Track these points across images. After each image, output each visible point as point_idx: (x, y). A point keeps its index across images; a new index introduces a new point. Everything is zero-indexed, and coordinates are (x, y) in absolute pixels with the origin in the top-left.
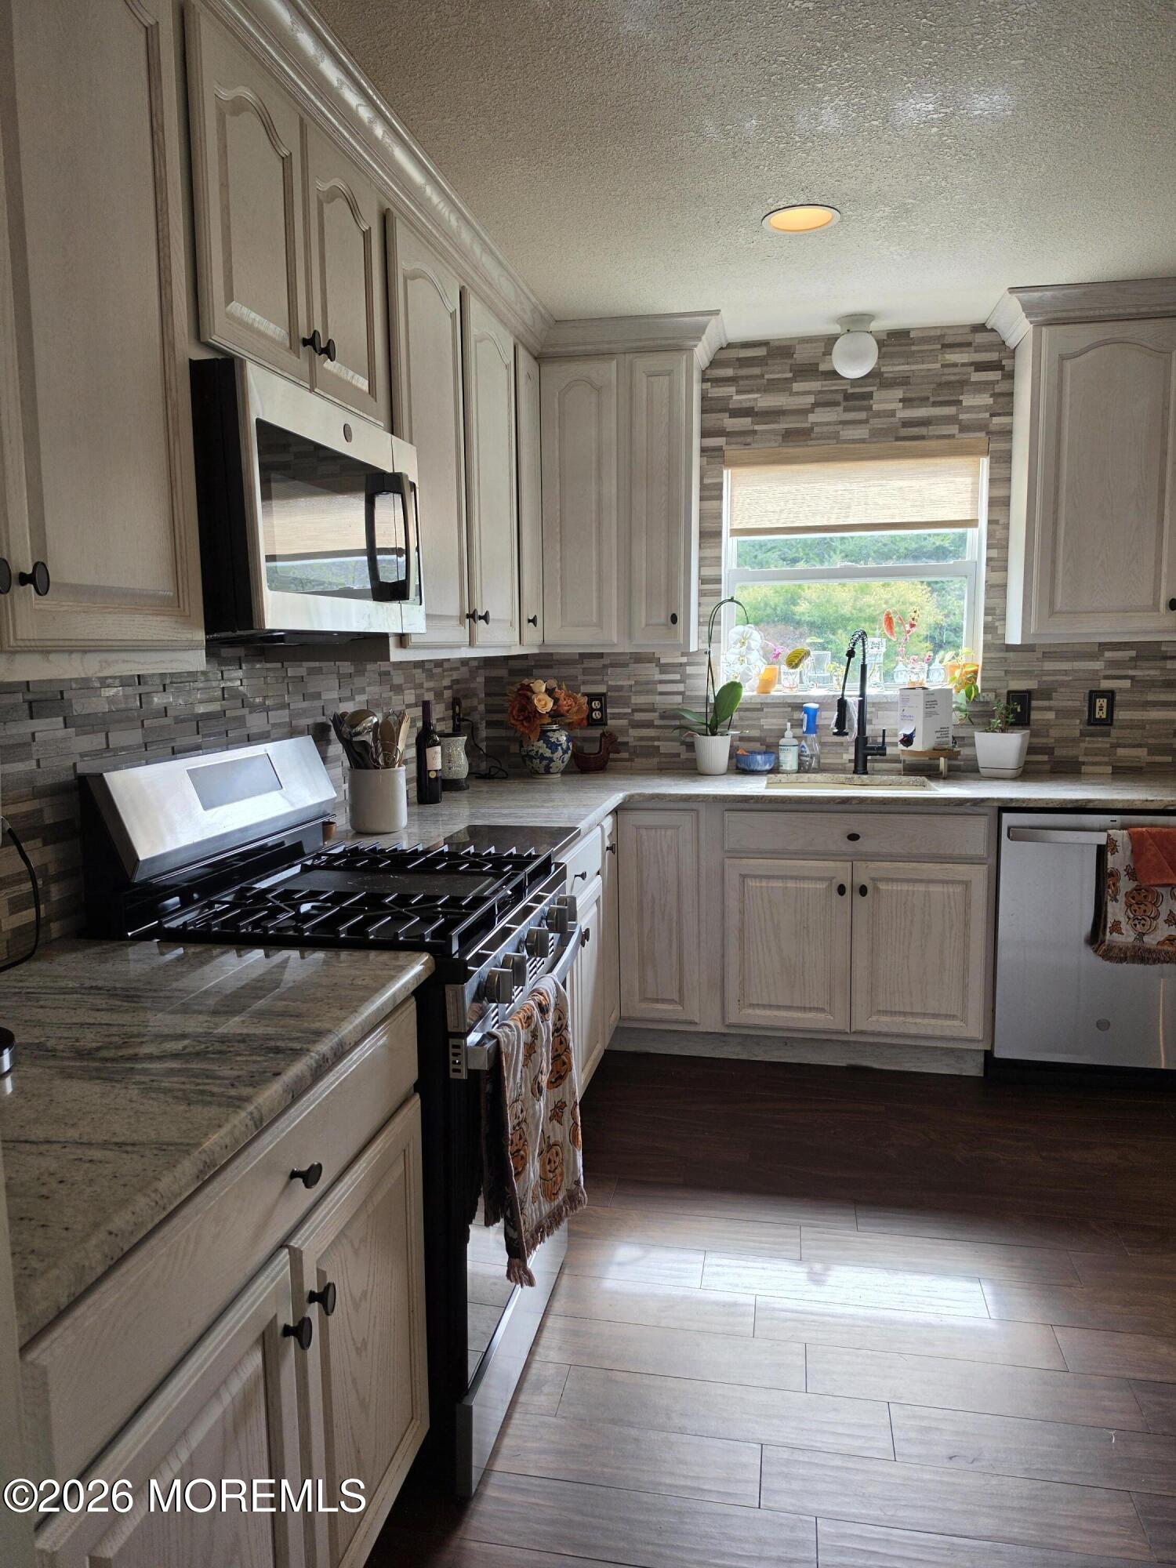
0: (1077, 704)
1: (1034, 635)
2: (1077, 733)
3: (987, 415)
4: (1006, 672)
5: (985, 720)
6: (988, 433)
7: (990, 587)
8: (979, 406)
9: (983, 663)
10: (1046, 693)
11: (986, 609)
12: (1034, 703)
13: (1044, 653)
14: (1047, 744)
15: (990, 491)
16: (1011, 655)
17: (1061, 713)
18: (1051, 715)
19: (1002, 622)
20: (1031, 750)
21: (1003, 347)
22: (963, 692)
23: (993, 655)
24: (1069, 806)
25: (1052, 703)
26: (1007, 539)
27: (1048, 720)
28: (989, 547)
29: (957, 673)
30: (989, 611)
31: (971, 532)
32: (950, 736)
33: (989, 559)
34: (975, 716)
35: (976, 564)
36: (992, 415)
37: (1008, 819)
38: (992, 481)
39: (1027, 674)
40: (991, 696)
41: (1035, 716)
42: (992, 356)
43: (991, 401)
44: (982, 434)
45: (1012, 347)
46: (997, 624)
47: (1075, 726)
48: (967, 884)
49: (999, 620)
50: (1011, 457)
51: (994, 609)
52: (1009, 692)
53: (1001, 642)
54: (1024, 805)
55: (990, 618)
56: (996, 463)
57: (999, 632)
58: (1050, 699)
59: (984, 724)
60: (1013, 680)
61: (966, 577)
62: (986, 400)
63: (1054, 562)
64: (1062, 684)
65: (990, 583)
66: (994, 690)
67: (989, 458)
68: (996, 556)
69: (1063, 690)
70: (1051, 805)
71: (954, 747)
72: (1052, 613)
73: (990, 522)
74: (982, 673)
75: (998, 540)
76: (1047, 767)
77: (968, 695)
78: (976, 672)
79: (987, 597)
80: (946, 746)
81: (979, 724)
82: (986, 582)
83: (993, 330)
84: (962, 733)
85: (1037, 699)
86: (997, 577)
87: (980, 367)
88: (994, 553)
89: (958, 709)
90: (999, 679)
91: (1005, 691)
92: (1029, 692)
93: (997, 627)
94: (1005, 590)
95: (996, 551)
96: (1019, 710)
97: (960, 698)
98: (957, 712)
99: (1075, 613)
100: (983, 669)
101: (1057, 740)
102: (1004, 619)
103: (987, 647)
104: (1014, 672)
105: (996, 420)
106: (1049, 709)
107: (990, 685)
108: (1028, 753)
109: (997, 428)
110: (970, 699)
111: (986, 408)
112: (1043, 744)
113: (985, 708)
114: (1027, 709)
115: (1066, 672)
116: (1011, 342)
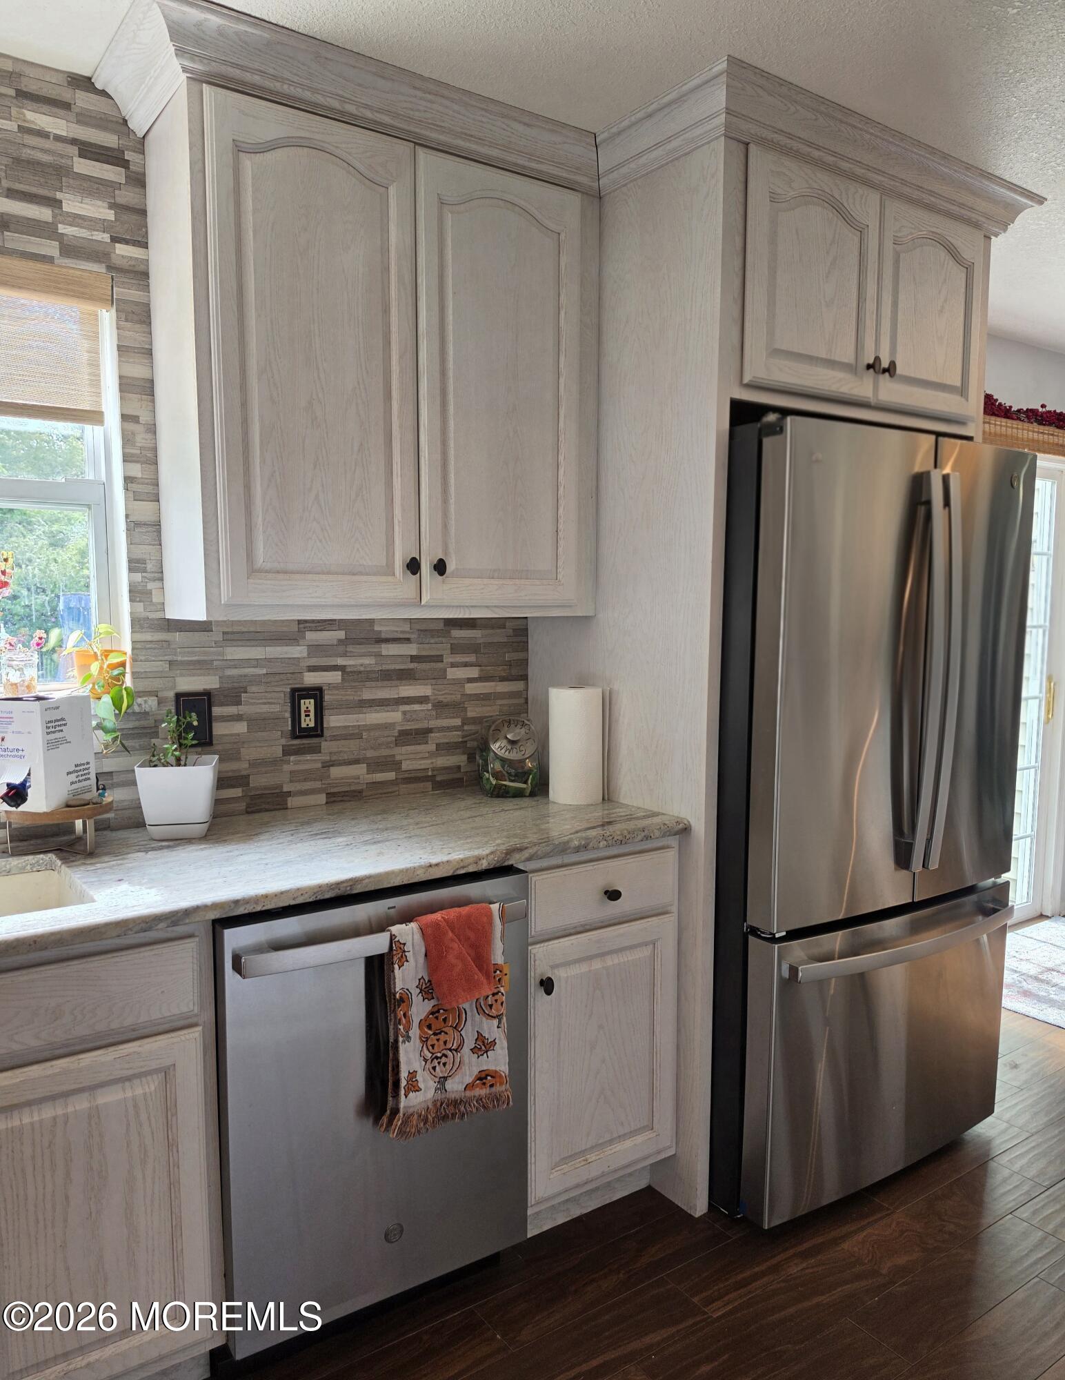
0: (277, 708)
1: (226, 605)
2: (279, 751)
3: (106, 237)
4: (171, 663)
5: (143, 741)
6: (110, 268)
7: (133, 526)
8: (91, 219)
9: (133, 649)
10: (234, 695)
11: (130, 561)
12: (217, 711)
13: (224, 633)
14: (239, 771)
15: (120, 367)
16: (177, 637)
17: (257, 723)
18: (241, 728)
19: (158, 584)
20: (222, 782)
21: (124, 128)
22: (107, 699)
23: (148, 636)
24: (327, 896)
25: (242, 709)
26: (155, 450)
27: (238, 735)
28: (126, 459)
29: (95, 668)
30: (135, 565)
31: (91, 432)
32: (93, 776)
33: (128, 480)
34: (125, 736)
35: (106, 486)
36: (115, 240)
37: (235, 938)
38: (122, 349)
39: (202, 666)
40: (152, 703)
41: (219, 729)
42: (109, 140)
43: (110, 215)
44: (100, 268)
45: (140, 135)
46: (150, 586)
47: (274, 743)
48: (167, 1072)
49: (154, 580)
50: (150, 316)
51: (144, 562)
52: (178, 696)
53: (159, 615)
54: (259, 908)
55: (138, 577)
56: (127, 320)
57: (154, 600)
58: (239, 703)
59: (142, 748)
60: (182, 675)
61: (89, 506)
62: (99, 210)
63: (248, 487)
64: (256, 680)
65: (132, 518)
66: (154, 693)
67: (113, 311)
68: (139, 475)
69: (254, 689)
70: (300, 900)
71: (101, 795)
72: (253, 571)
73: (125, 418)
74: (132, 667)
75: (141, 448)
76: (242, 806)
77: (117, 703)
78: (123, 664)
79: (130, 543)
80: (87, 797)
81: (134, 749)
82: (127, 516)
83: (104, 93)
84: (109, 765)
85: (222, 705)
86: (144, 510)
87: (89, 151)
88: (136, 470)
89: (100, 727)
90: (160, 675)
91: (171, 694)
92: (207, 694)
93: (150, 592)
94: (159, 532)
95: (138, 466)
96: (195, 723)
97: (104, 709)
98: (100, 733)
99: (285, 572)
100: (134, 660)
101: (254, 764)
102: (162, 579)
103: (137, 623)
104: (182, 663)
105: (121, 249)
106: (238, 718)
107: (144, 685)
108: (218, 788)
109: (124, 264)
110: (120, 711)
111: (104, 226)
112: (233, 771)
113: (143, 723)
114: (207, 720)
115: (257, 663)
116: (138, 124)
